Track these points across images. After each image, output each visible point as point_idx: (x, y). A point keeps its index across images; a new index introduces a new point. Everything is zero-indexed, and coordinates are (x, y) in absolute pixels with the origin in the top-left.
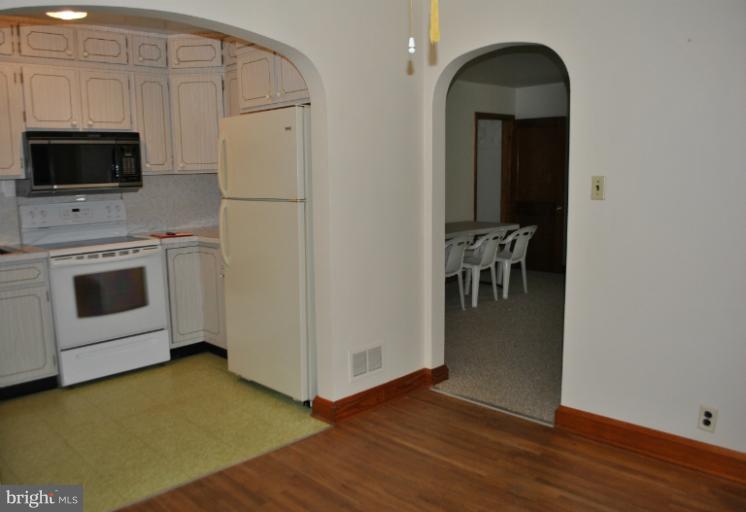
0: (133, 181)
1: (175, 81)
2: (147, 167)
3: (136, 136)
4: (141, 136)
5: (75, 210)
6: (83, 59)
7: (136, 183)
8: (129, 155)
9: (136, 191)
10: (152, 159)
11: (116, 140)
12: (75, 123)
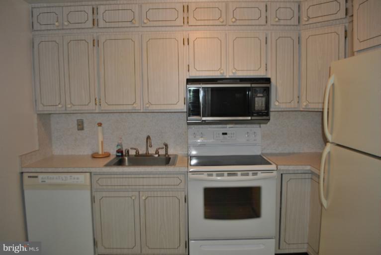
0: (262, 115)
1: (305, 35)
2: (275, 105)
3: (268, 80)
4: (273, 81)
5: (224, 134)
6: (232, 24)
7: (265, 117)
8: (262, 95)
9: (266, 123)
10: (280, 99)
11: (251, 84)
12: (222, 72)
